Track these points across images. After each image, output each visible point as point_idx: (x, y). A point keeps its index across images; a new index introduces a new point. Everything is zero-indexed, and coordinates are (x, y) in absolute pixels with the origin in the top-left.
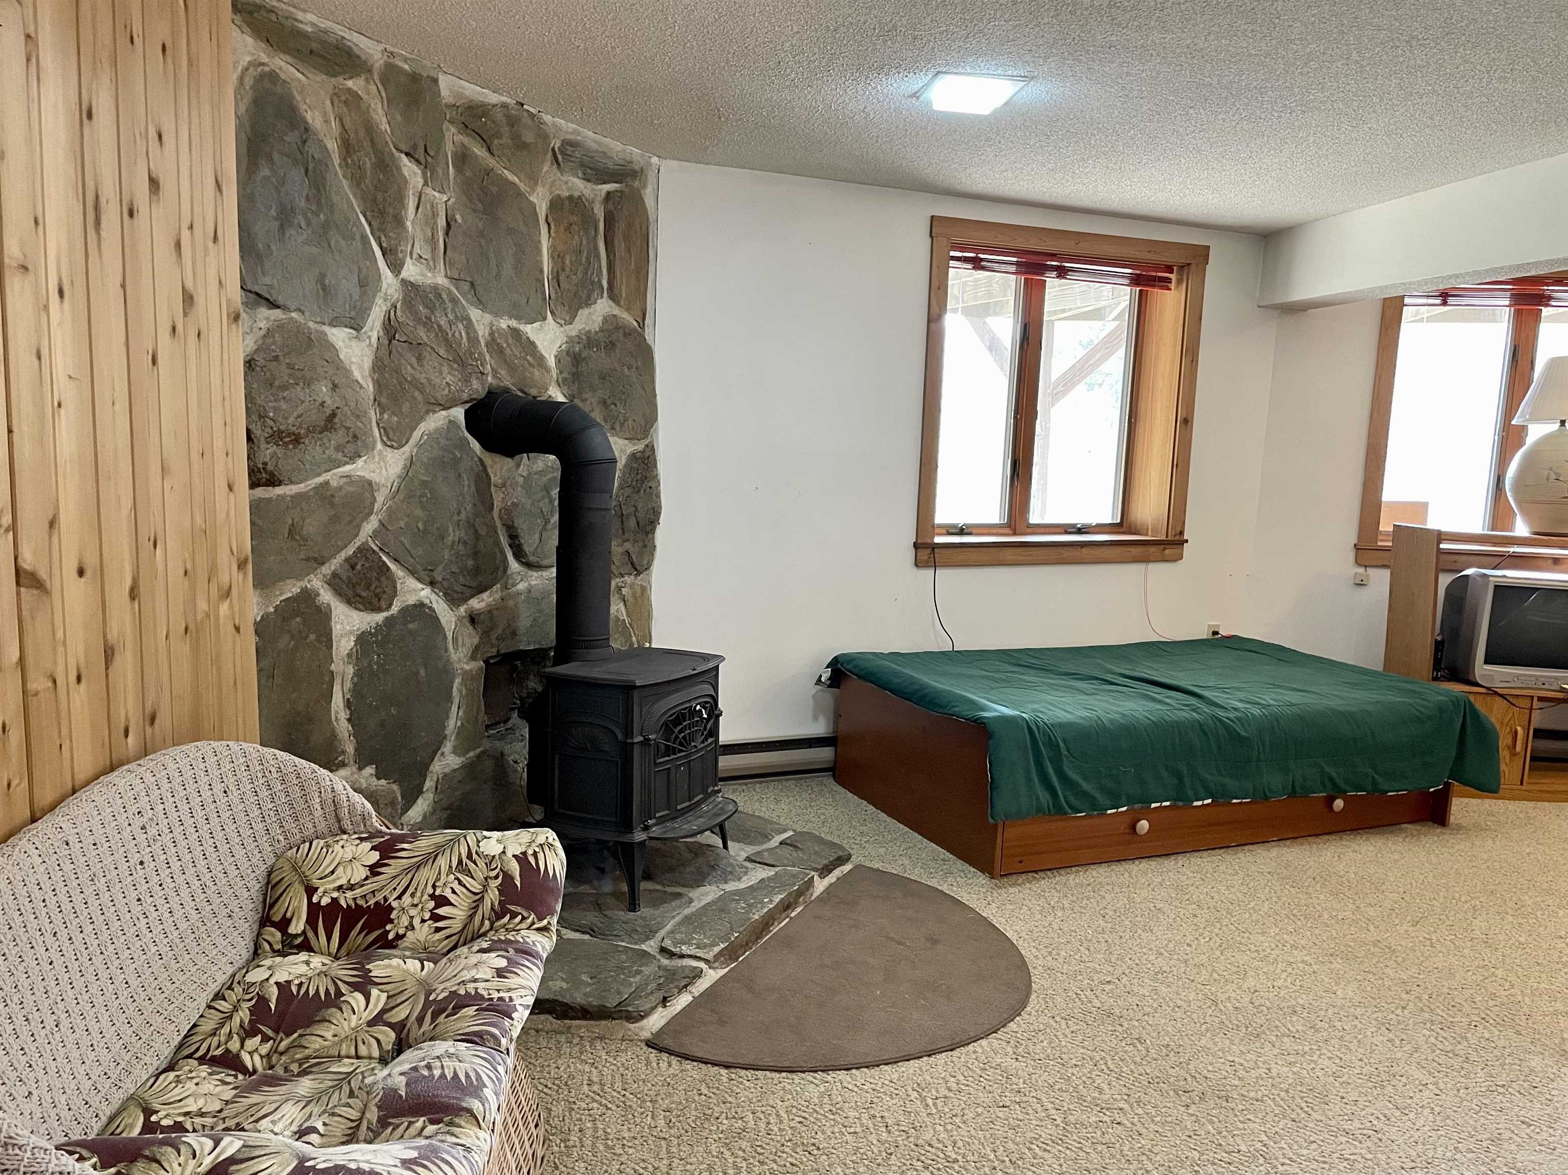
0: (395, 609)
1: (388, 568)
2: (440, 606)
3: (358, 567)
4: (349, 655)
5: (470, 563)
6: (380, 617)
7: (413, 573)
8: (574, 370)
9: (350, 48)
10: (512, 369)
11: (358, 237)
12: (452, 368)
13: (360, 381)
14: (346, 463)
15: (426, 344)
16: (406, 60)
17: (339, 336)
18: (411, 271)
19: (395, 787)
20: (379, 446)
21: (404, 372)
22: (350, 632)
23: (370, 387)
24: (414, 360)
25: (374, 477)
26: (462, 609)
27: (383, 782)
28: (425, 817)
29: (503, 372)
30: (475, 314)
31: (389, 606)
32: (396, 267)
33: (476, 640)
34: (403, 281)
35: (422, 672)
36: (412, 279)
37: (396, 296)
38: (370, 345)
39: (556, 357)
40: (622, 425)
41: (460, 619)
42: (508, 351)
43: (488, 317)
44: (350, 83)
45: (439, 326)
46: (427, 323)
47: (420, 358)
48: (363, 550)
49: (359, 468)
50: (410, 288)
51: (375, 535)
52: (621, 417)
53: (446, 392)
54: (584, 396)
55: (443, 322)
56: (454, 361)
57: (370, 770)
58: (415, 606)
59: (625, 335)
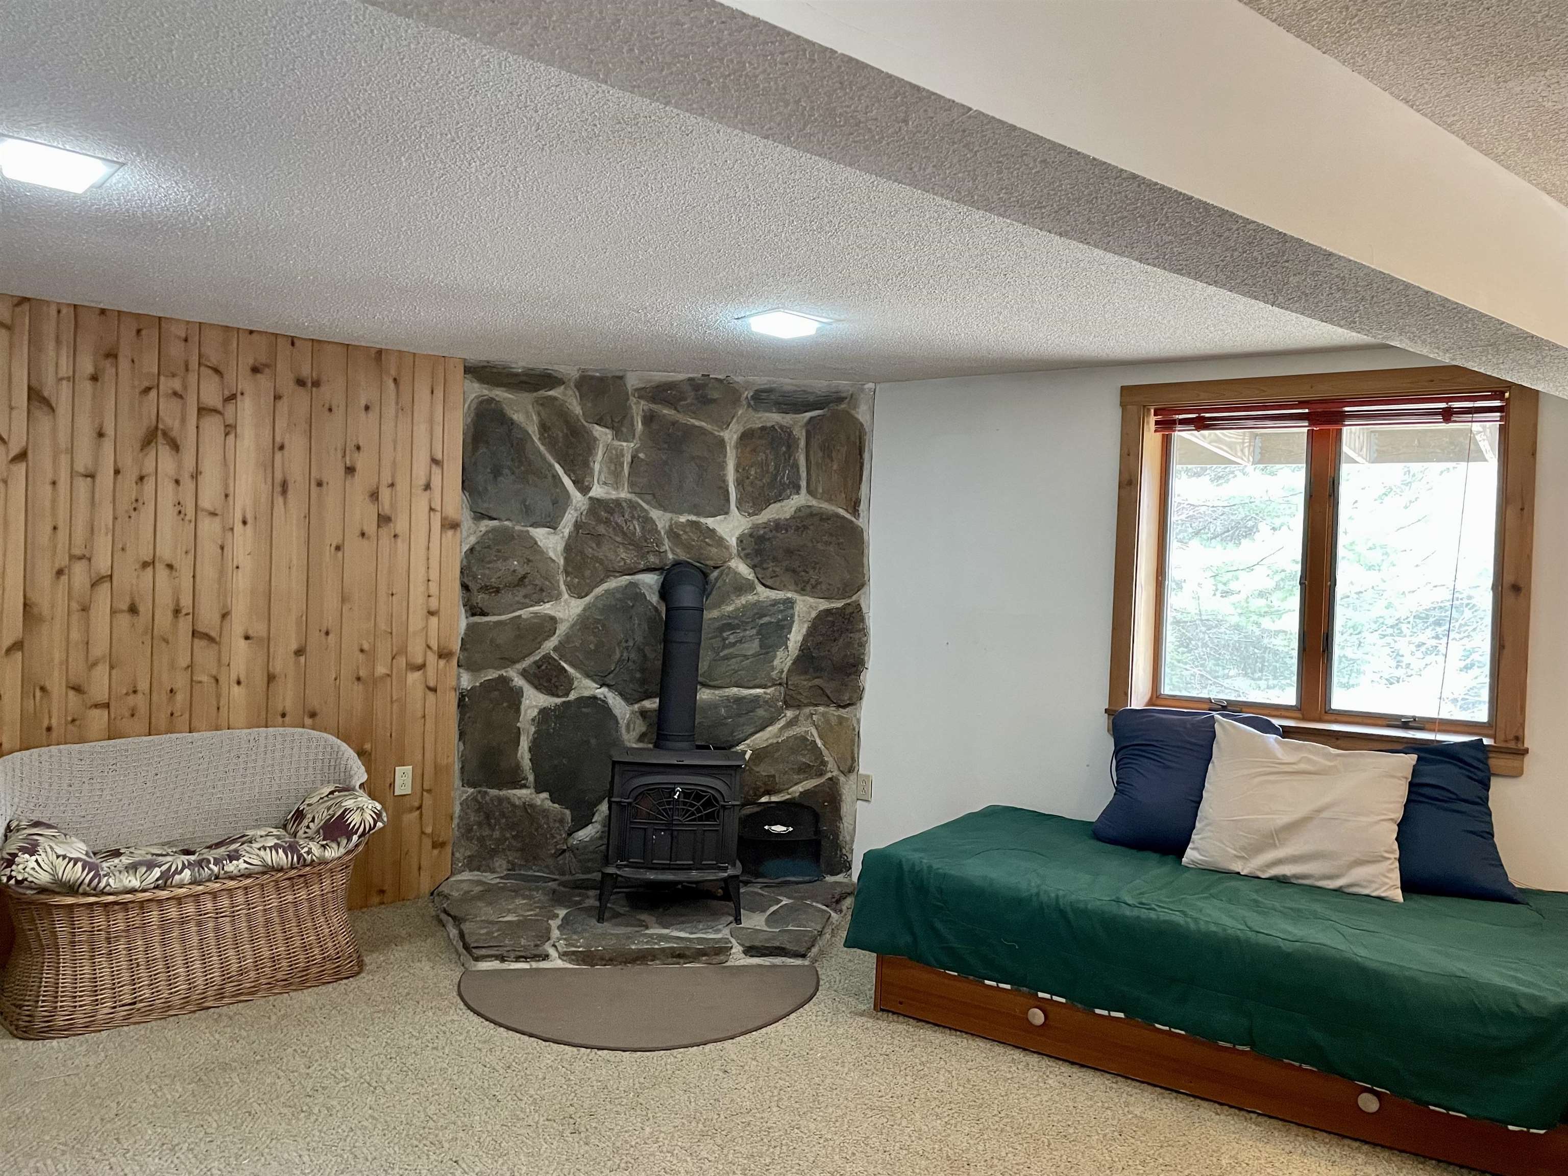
0: (572, 696)
1: (566, 671)
2: (615, 702)
3: (543, 667)
4: (533, 720)
5: (638, 675)
6: (559, 701)
7: (588, 676)
8: (756, 547)
9: (550, 374)
10: (688, 547)
11: (550, 476)
12: (627, 549)
13: (554, 558)
14: (531, 606)
15: (604, 535)
16: (597, 371)
17: (540, 534)
18: (597, 491)
19: (568, 812)
20: (566, 596)
21: (586, 552)
22: (536, 706)
23: (562, 562)
24: (594, 545)
25: (559, 615)
26: (636, 706)
27: (556, 805)
28: (591, 840)
29: (678, 551)
30: (655, 514)
31: (567, 695)
32: (584, 489)
33: (644, 729)
34: (590, 498)
35: (593, 741)
36: (598, 496)
37: (583, 508)
38: (563, 537)
39: (738, 538)
40: (813, 587)
41: (633, 713)
42: (684, 537)
43: (668, 515)
44: (551, 393)
45: (617, 523)
46: (607, 522)
47: (599, 545)
48: (547, 658)
49: (547, 608)
50: (596, 503)
51: (555, 649)
52: (813, 582)
53: (622, 564)
54: (765, 566)
55: (620, 520)
56: (629, 544)
57: (545, 795)
58: (589, 698)
59: (821, 519)
